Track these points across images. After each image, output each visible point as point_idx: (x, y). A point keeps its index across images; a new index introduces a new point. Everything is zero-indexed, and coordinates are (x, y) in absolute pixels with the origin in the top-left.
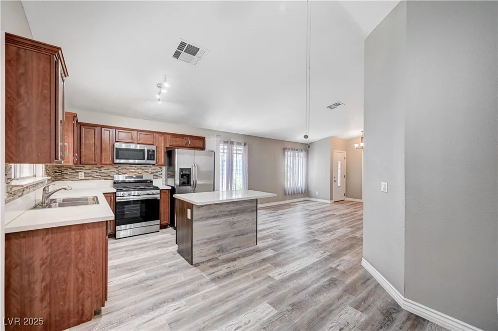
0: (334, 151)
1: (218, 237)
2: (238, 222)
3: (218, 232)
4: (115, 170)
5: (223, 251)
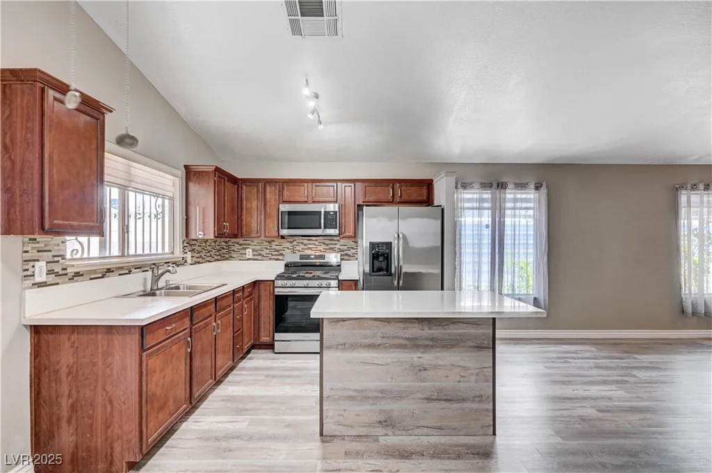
1: (382, 391)
3: (379, 380)
4: (288, 245)
5: (393, 427)
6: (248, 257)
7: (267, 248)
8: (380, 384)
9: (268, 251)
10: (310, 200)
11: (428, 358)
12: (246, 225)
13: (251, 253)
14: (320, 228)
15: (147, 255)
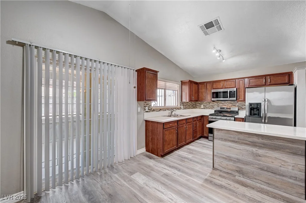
3: (237, 155)
4: (216, 104)
5: (243, 175)
6: (202, 108)
8: (237, 156)
9: (208, 106)
10: (224, 87)
11: (261, 152)
12: (200, 97)
13: (203, 106)
14: (228, 97)
15: (169, 106)
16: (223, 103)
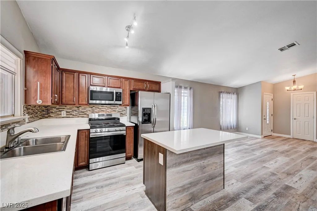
0: (264, 93)
1: (190, 183)
2: (208, 165)
3: (190, 178)
4: (90, 109)
5: (195, 199)
6: (63, 116)
7: (76, 111)
8: (190, 180)
9: (77, 112)
10: (106, 85)
11: (206, 162)
12: (65, 97)
13: (65, 114)
14: (113, 100)
16: (100, 107)
